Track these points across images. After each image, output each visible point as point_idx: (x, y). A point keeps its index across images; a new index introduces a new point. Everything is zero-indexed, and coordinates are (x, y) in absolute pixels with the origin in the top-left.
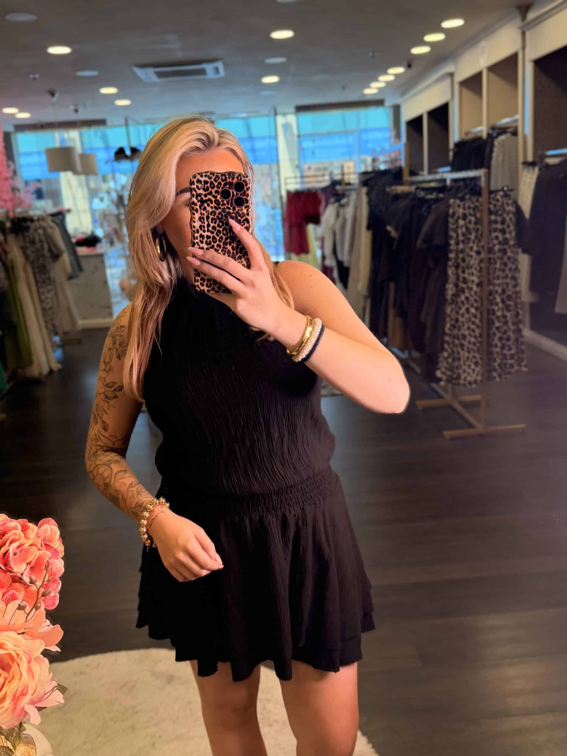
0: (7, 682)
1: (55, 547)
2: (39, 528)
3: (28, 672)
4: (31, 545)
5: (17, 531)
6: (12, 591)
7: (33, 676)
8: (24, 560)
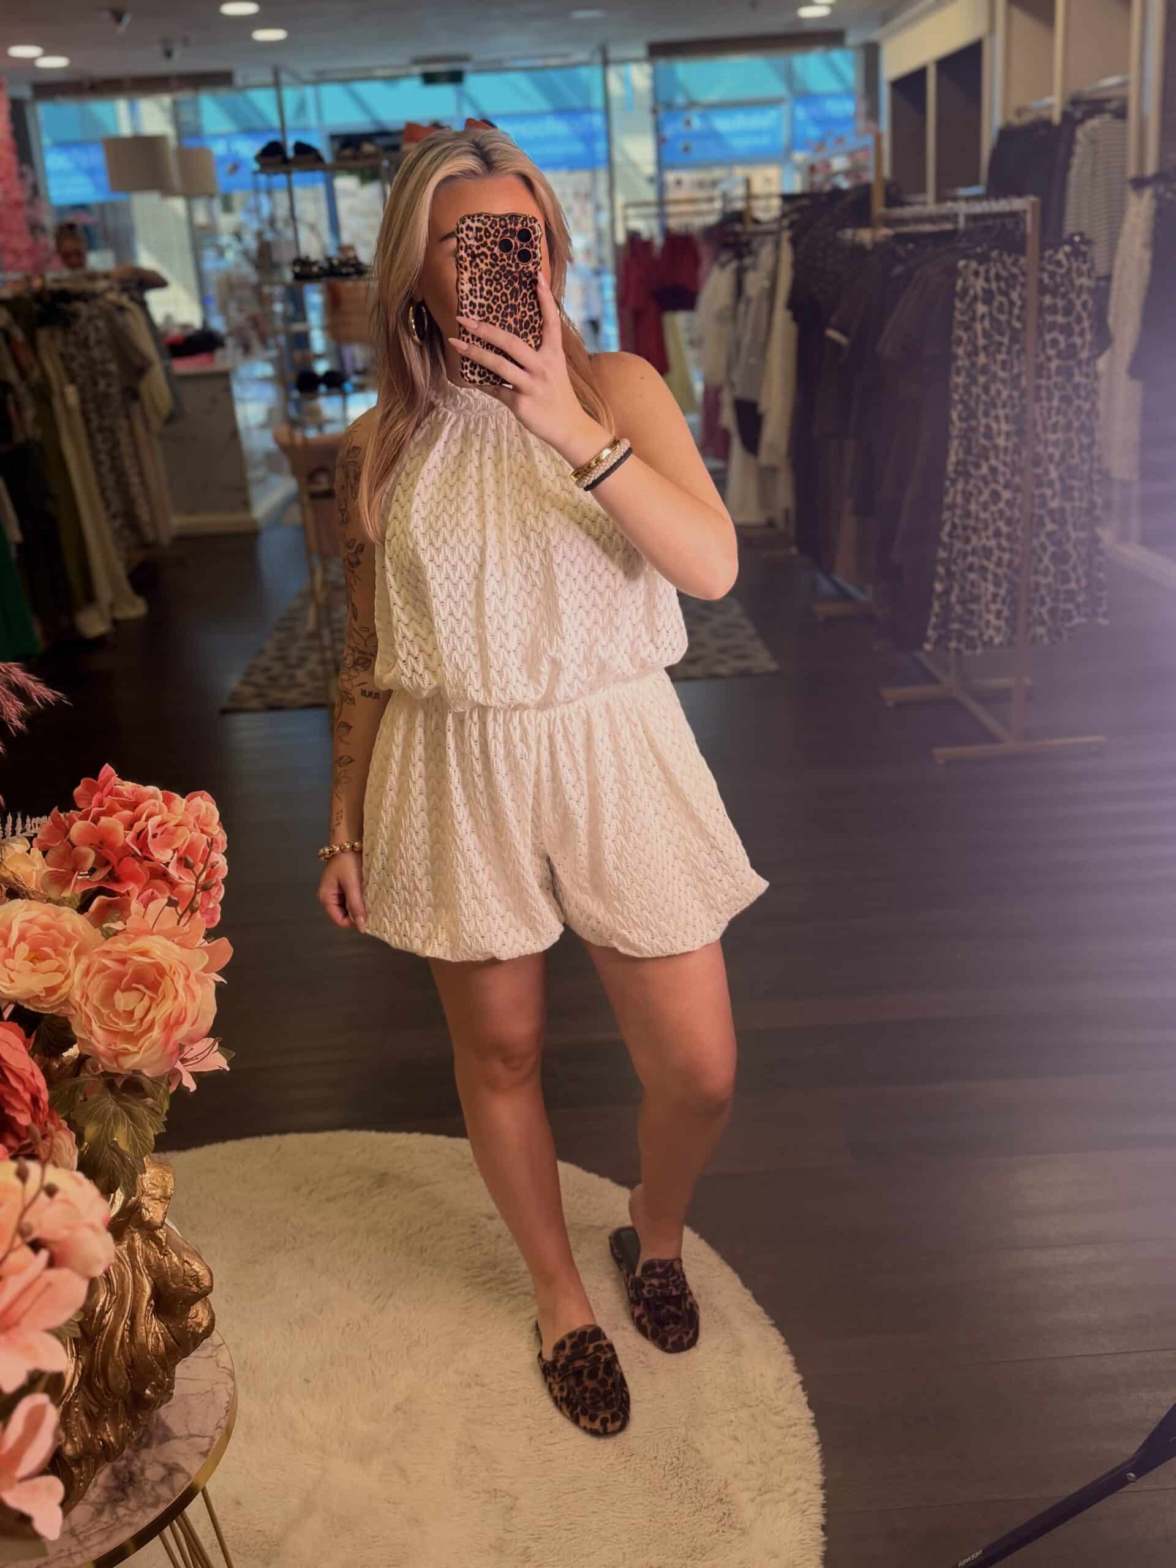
0: (154, 1005)
1: (215, 833)
2: (189, 801)
3: (186, 992)
4: (176, 826)
5: (157, 802)
6: (150, 890)
7: (194, 997)
8: (167, 845)
